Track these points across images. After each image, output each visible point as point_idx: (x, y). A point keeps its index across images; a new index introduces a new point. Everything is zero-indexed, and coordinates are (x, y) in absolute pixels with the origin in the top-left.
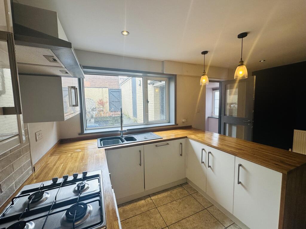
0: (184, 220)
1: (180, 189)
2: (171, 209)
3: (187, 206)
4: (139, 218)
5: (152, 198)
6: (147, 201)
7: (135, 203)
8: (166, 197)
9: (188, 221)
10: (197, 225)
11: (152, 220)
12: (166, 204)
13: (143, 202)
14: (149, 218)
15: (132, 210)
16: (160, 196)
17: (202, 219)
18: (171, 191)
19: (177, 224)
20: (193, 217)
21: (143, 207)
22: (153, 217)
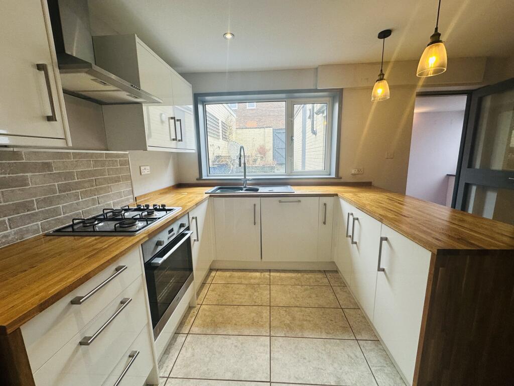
0: (296, 309)
1: (320, 276)
2: (288, 293)
3: (314, 296)
4: (242, 287)
5: (272, 274)
6: (263, 275)
7: (248, 273)
8: (292, 278)
9: (301, 311)
10: (311, 319)
11: (256, 294)
12: (285, 285)
13: (258, 274)
14: (253, 291)
15: (239, 278)
16: (283, 275)
17: (324, 316)
18: (303, 274)
19: (284, 308)
20: (314, 310)
21: (255, 279)
22: (258, 292)
